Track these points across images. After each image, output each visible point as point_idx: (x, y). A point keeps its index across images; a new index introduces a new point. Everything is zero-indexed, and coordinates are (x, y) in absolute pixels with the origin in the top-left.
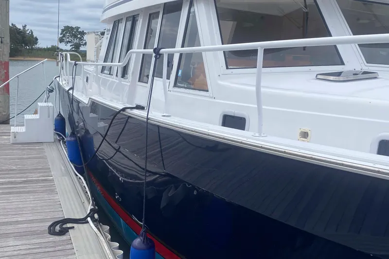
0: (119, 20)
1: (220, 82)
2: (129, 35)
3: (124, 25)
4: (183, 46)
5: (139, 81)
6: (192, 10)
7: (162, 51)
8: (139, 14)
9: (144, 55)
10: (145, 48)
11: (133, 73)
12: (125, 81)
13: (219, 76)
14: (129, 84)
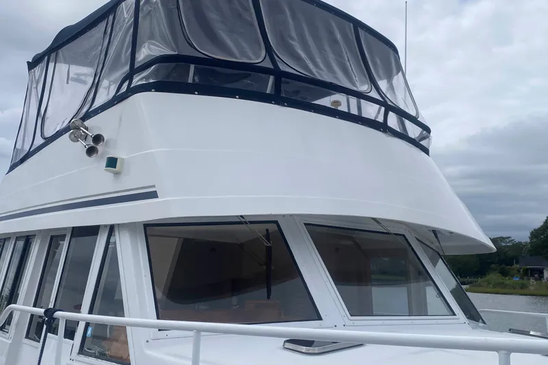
0: (5, 239)
1: (148, 352)
2: (18, 260)
3: (13, 245)
4: (91, 312)
5: (27, 337)
6: (112, 240)
7: (58, 314)
8: (35, 235)
9: (32, 316)
10: (35, 306)
11: (17, 324)
12: (4, 335)
13: (147, 341)
14: (10, 342)
